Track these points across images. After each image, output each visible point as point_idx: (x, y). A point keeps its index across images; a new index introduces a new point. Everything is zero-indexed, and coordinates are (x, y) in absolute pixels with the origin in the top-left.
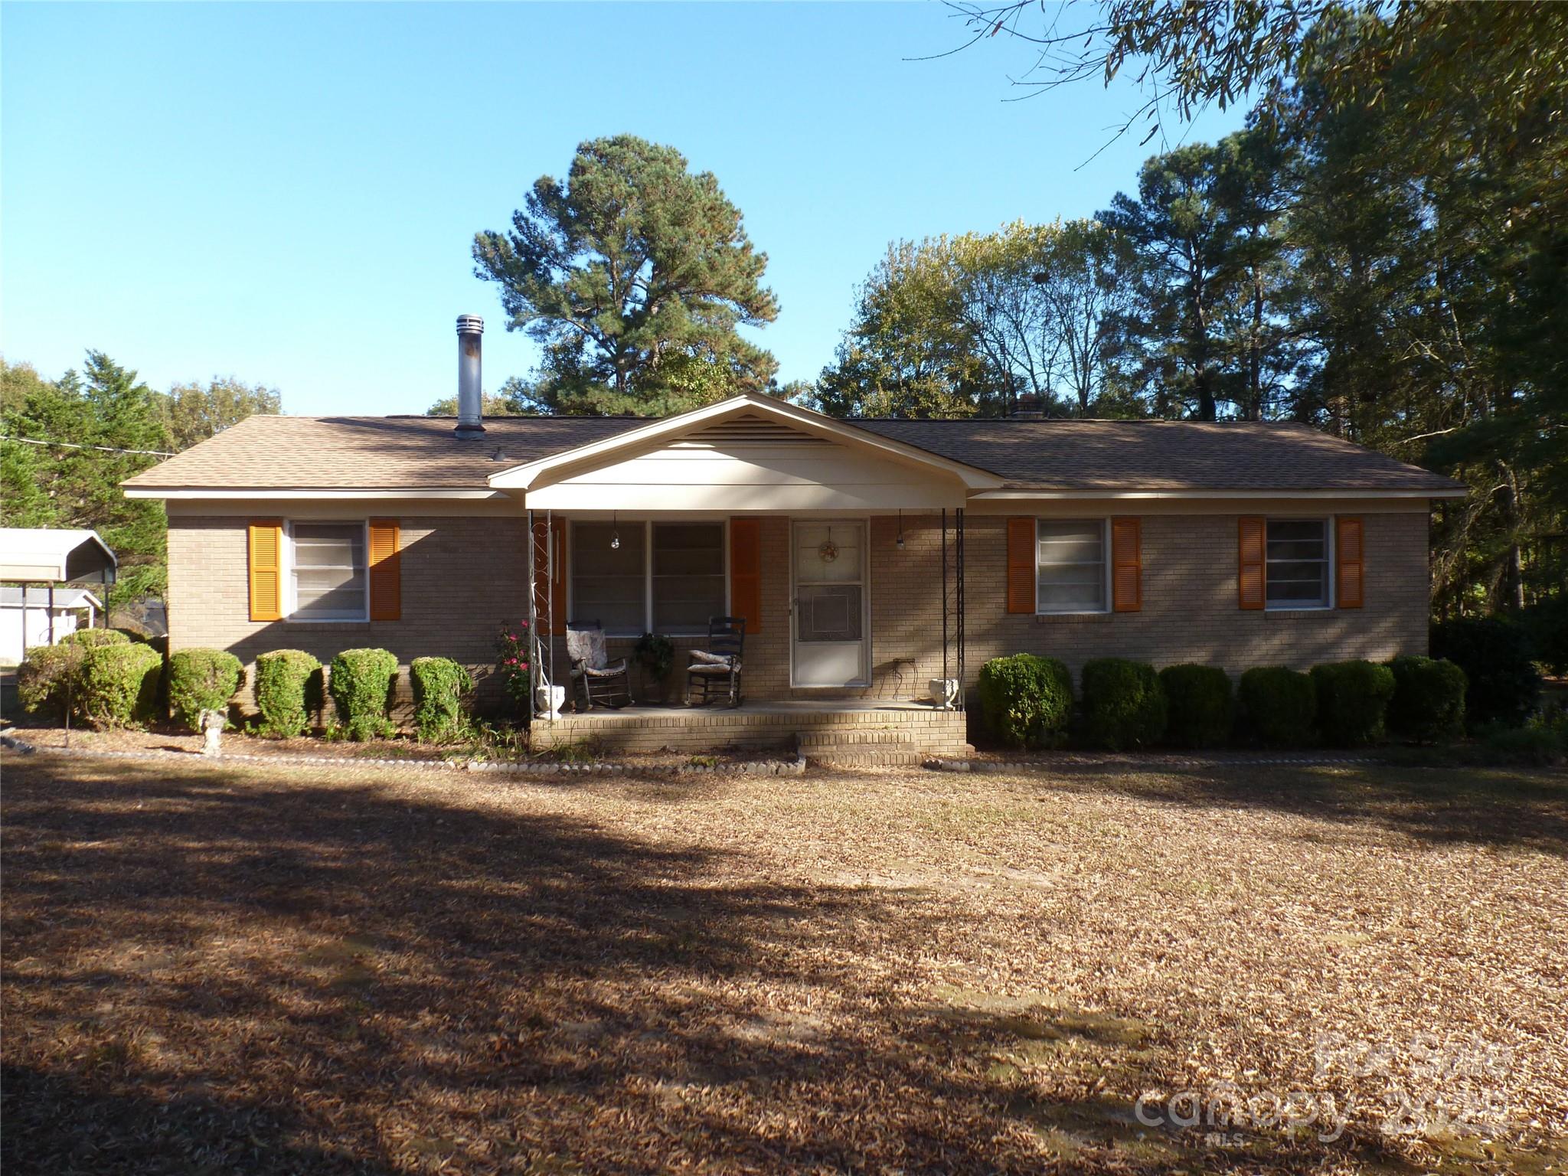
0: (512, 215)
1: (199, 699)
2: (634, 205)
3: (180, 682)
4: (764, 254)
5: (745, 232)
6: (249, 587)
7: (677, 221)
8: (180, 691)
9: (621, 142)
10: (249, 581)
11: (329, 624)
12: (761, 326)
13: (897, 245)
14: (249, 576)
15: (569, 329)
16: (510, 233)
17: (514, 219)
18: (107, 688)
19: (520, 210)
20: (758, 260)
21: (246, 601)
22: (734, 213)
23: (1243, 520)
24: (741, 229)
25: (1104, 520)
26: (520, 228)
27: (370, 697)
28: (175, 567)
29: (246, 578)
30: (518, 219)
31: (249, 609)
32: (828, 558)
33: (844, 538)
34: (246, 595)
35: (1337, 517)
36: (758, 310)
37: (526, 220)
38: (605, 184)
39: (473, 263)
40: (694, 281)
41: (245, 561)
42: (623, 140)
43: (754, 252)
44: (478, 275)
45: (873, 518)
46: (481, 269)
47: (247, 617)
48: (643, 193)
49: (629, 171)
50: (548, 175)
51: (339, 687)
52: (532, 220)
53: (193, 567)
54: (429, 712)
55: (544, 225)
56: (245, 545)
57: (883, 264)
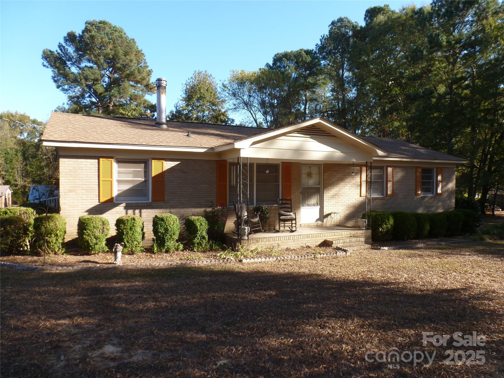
0: (58, 44)
1: (96, 238)
2: (111, 46)
3: (89, 231)
4: (151, 70)
5: (146, 61)
6: (99, 187)
7: (126, 54)
8: (89, 235)
9: (104, 23)
10: (99, 185)
11: (134, 203)
12: (151, 95)
13: (197, 72)
14: (99, 182)
15: (78, 90)
16: (57, 51)
17: (59, 46)
18: (49, 236)
19: (61, 43)
20: (149, 71)
21: (98, 193)
22: (143, 54)
23: (417, 168)
24: (145, 60)
25: (384, 167)
26: (61, 50)
27: (174, 234)
28: (63, 178)
29: (97, 184)
30: (60, 46)
31: (99, 197)
32: (309, 177)
33: (314, 171)
34: (98, 191)
35: (436, 167)
36: (151, 89)
37: (64, 47)
38: (100, 37)
39: (42, 61)
40: (133, 76)
41: (97, 176)
42: (104, 22)
43: (149, 69)
44: (44, 66)
45: (324, 164)
46: (46, 63)
47: (98, 201)
48: (114, 43)
49: (107, 34)
50: (74, 31)
51: (160, 230)
52: (66, 47)
53: (72, 178)
54: (198, 239)
55: (71, 50)
56: (97, 169)
57: (192, 78)
